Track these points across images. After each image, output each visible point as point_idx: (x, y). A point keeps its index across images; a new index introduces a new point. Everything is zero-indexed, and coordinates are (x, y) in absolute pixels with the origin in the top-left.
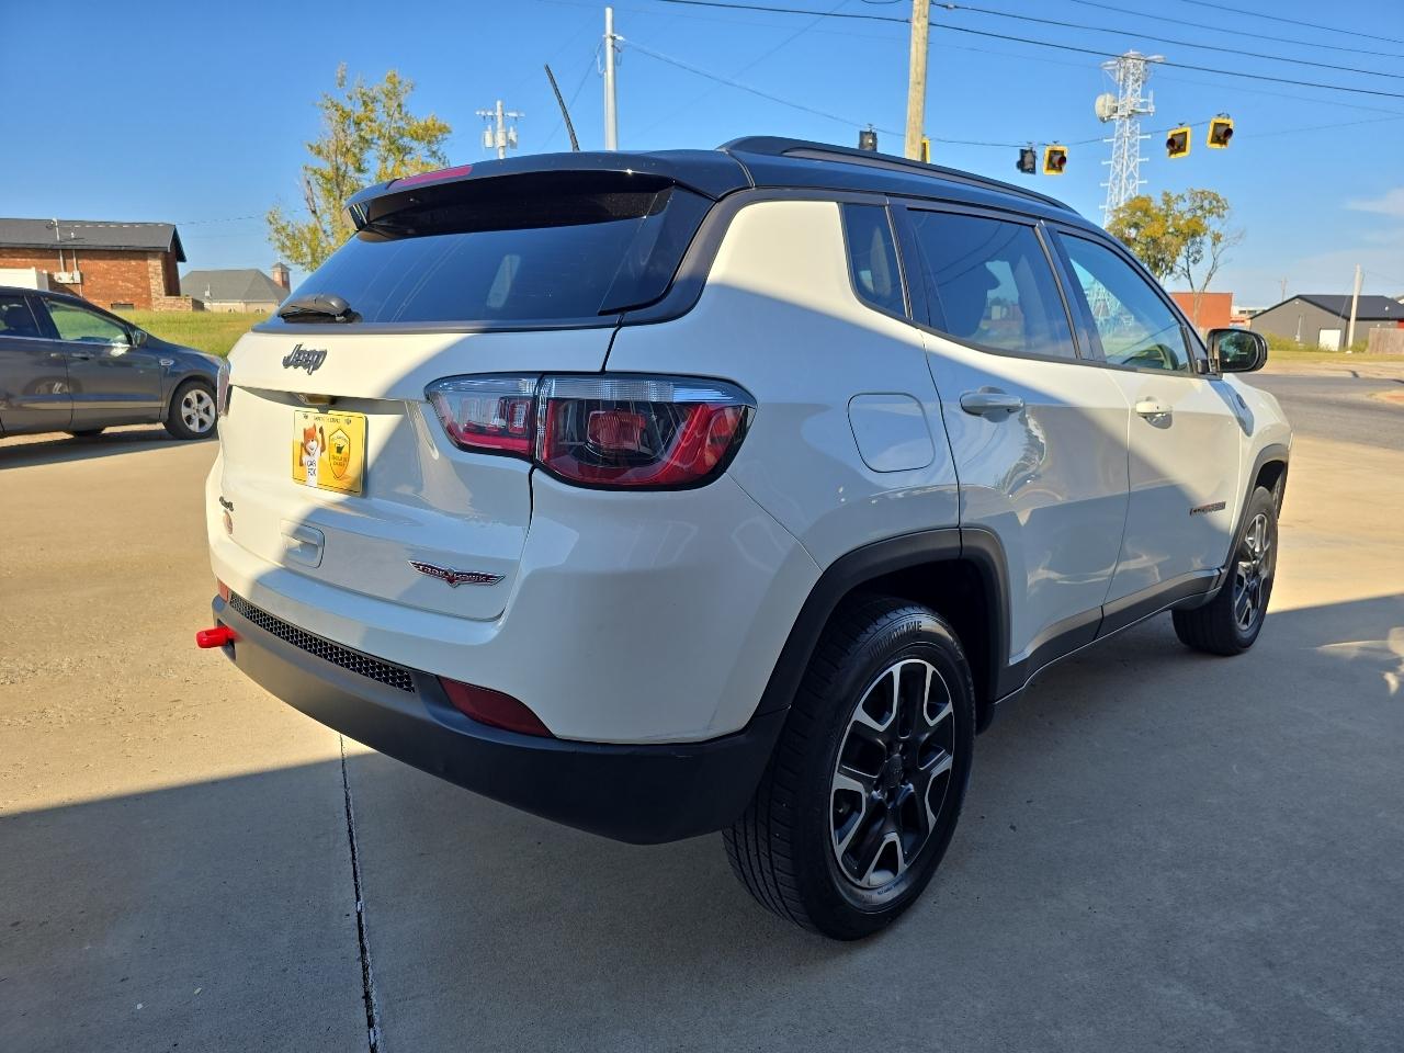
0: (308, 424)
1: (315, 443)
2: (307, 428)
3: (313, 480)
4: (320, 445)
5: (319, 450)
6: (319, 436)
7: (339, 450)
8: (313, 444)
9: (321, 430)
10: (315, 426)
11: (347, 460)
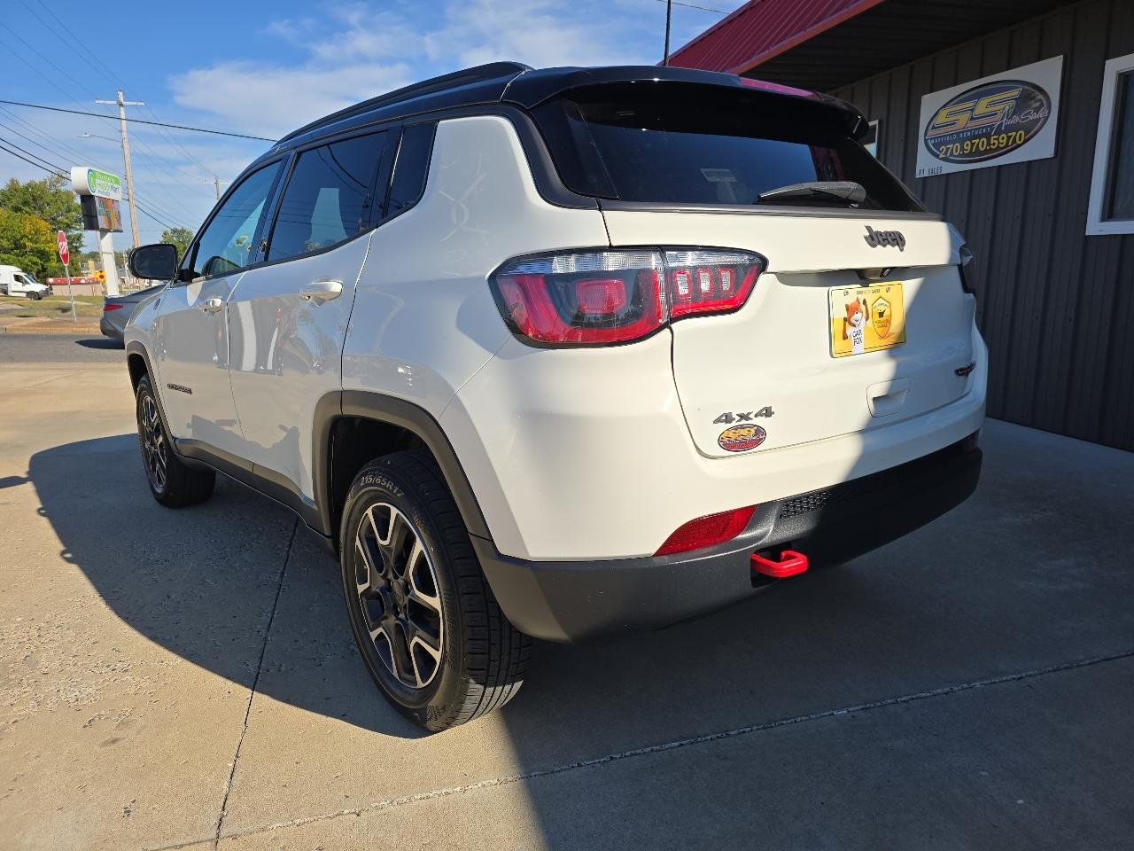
0: (851, 300)
1: (859, 314)
2: (849, 304)
3: (860, 348)
4: (865, 315)
5: (864, 319)
6: (863, 307)
7: (881, 314)
8: (857, 316)
9: (865, 302)
10: (858, 300)
11: (888, 321)
